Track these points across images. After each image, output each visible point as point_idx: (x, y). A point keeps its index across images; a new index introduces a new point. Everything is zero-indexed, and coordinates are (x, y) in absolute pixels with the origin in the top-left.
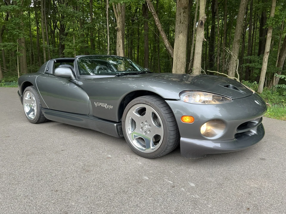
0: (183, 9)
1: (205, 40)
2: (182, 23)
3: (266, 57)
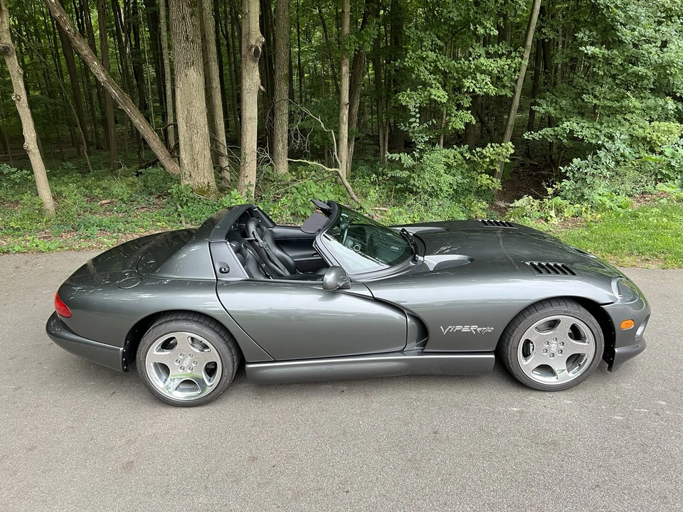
0: (189, 6)
1: (262, 87)
2: (192, 41)
3: (345, 113)
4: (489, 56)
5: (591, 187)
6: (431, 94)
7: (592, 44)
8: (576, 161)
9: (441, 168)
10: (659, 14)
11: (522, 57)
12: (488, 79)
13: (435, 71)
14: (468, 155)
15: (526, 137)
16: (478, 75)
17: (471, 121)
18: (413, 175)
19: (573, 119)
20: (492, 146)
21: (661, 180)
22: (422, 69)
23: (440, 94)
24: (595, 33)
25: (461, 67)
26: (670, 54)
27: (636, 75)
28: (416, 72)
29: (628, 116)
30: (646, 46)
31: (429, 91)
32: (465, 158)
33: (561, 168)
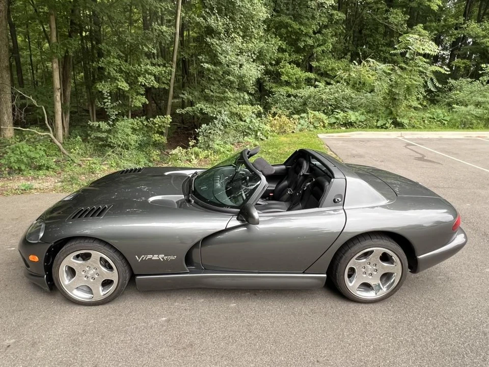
3: (58, 95)
4: (153, 65)
5: (213, 140)
6: (118, 85)
7: (207, 63)
8: (204, 126)
9: (129, 131)
10: (237, 50)
11: (172, 67)
12: (153, 78)
13: (121, 71)
14: (145, 123)
15: (178, 112)
16: (147, 75)
17: (146, 102)
18: (110, 136)
19: (202, 103)
20: (159, 118)
21: (246, 135)
22: (112, 69)
23: (124, 86)
24: (207, 57)
25: (136, 70)
26: (244, 71)
27: (229, 80)
28: (107, 71)
29: (228, 102)
30: (232, 66)
31: (117, 83)
32: (144, 124)
33: (196, 130)
